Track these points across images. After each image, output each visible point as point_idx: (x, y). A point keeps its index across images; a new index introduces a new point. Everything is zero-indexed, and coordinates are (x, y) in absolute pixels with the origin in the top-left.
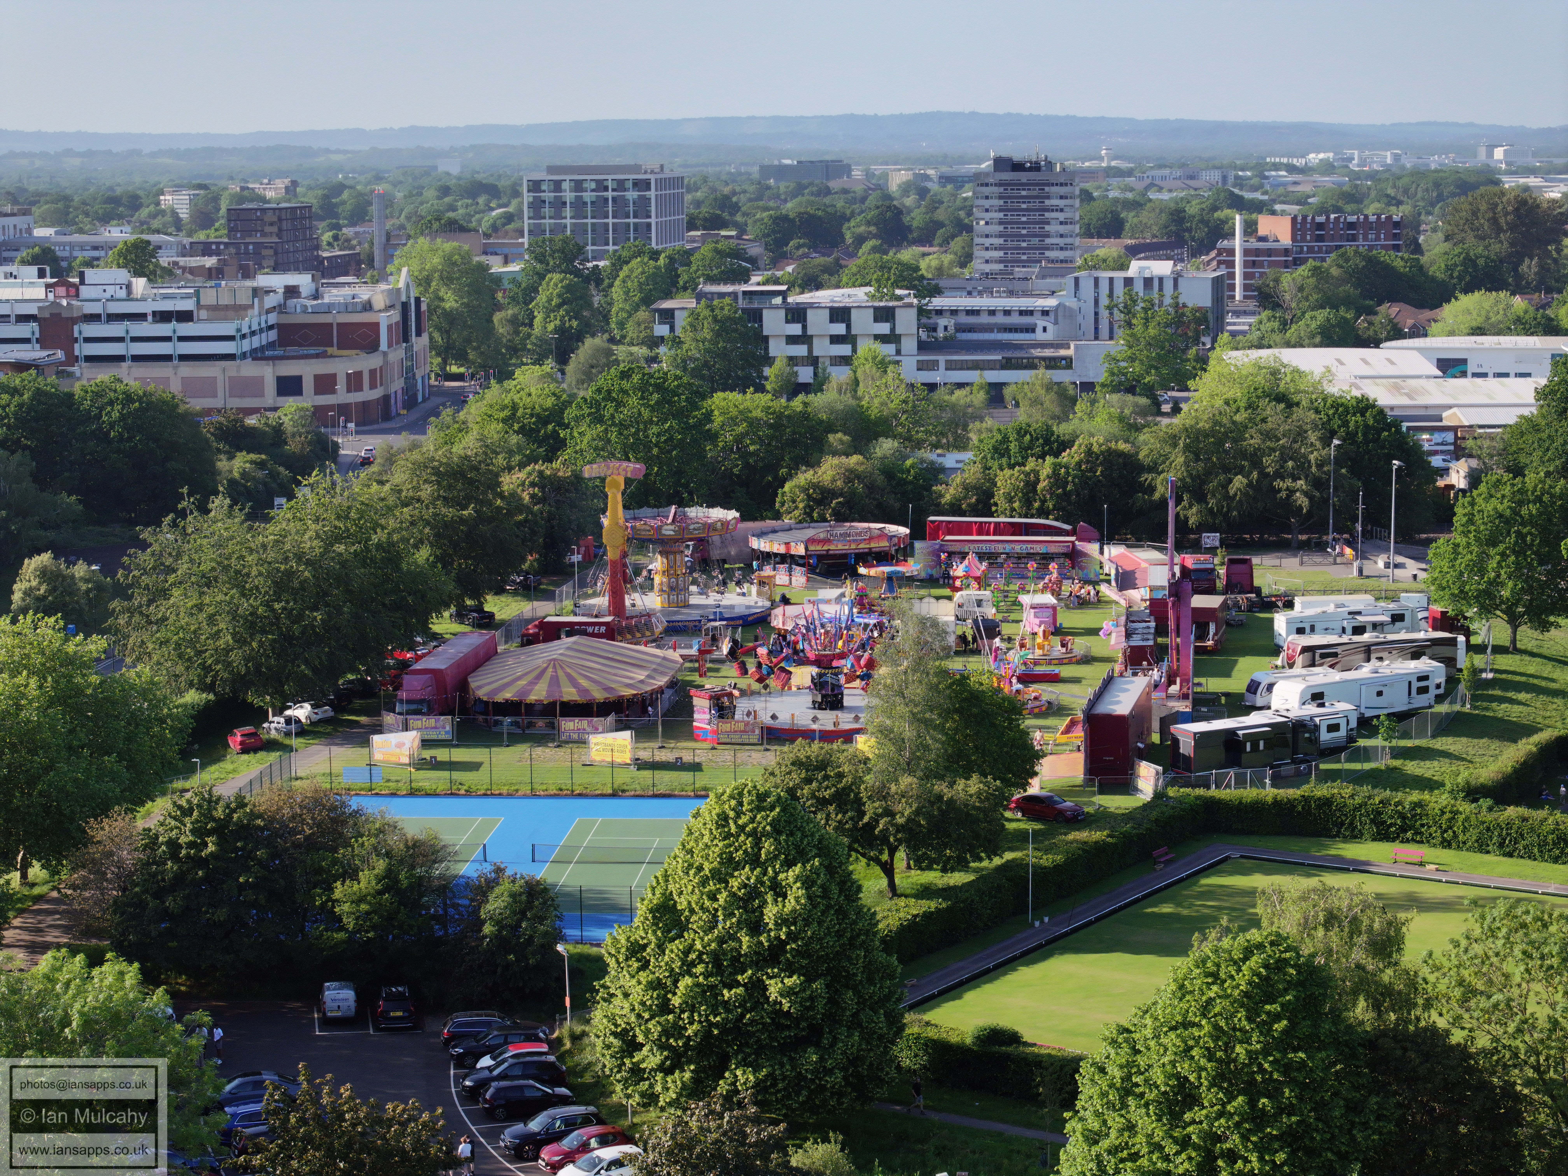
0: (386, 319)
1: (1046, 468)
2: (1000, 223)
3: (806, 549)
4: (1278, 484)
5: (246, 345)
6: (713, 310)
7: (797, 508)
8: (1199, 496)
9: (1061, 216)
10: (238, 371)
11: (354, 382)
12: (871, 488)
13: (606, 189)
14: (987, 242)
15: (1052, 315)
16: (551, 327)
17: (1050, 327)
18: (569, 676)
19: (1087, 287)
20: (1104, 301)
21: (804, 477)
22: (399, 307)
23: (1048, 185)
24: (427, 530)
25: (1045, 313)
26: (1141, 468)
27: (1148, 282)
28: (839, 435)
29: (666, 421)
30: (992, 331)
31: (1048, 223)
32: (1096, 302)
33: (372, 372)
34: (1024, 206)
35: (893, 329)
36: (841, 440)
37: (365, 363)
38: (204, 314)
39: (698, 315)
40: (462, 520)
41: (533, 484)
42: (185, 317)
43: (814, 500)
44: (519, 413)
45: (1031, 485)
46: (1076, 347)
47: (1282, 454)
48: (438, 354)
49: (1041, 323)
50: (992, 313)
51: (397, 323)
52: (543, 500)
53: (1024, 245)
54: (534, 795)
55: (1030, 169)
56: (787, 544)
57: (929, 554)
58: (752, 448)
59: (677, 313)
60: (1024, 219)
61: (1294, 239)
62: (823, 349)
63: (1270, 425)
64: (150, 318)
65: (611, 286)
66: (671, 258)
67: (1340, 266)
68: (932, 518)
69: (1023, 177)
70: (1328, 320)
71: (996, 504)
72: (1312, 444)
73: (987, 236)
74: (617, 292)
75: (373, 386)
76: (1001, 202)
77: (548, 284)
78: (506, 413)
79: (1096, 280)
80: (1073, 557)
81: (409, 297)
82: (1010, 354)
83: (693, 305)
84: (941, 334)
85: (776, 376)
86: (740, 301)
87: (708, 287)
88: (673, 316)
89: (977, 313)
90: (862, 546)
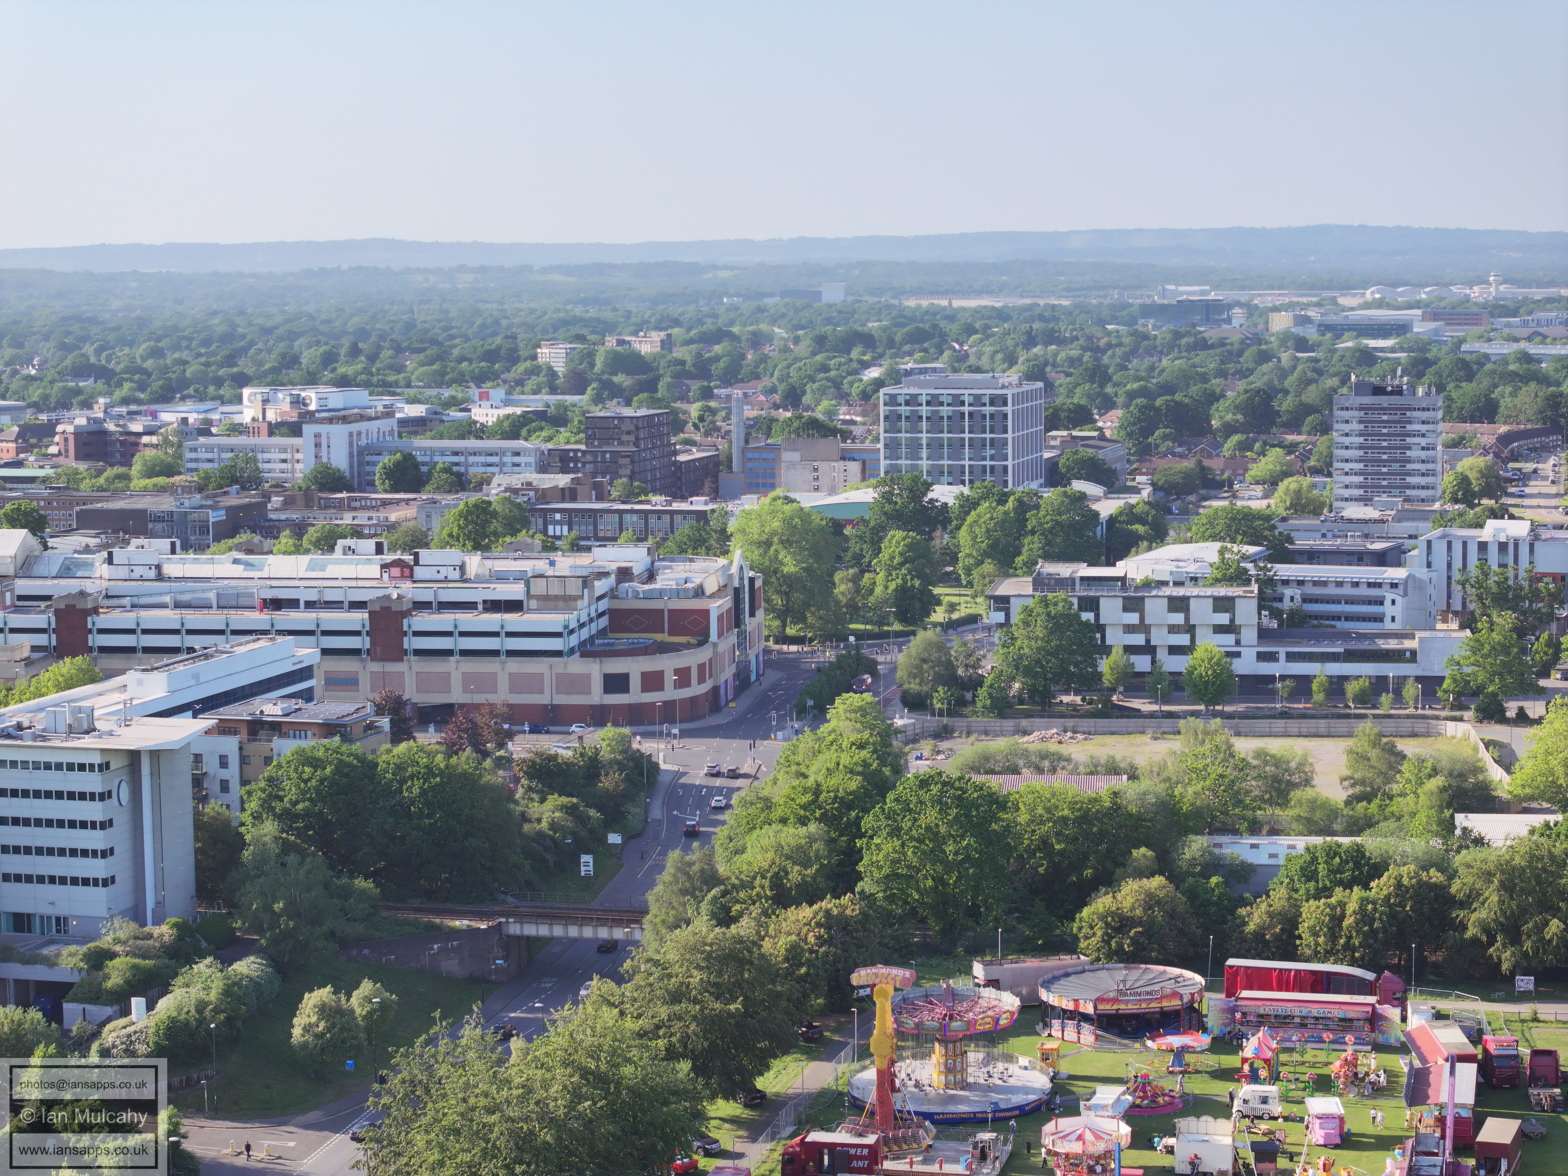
0: (718, 607)
1: (1354, 898)
2: (1360, 448)
3: (1095, 1008)
5: (574, 640)
6: (1047, 606)
7: (1094, 934)
9: (1423, 442)
10: (565, 667)
11: (683, 677)
12: (1172, 915)
13: (962, 403)
14: (1347, 466)
15: (1401, 587)
16: (892, 586)
17: (1399, 600)
19: (1439, 549)
20: (1457, 564)
21: (1102, 903)
22: (731, 592)
23: (1410, 409)
24: (693, 1026)
25: (1394, 585)
26: (1452, 902)
27: (1503, 547)
28: (1143, 850)
30: (1339, 603)
31: (1410, 448)
32: (1449, 566)
33: (701, 667)
34: (1385, 431)
35: (1232, 620)
36: (1144, 856)
37: (692, 659)
38: (533, 604)
39: (1032, 611)
40: (730, 1015)
41: (819, 925)
42: (514, 606)
43: (1112, 928)
44: (822, 797)
45: (1337, 920)
46: (1422, 640)
48: (778, 617)
49: (1389, 596)
50: (1339, 584)
51: (728, 611)
52: (829, 942)
53: (1385, 470)
55: (1392, 393)
56: (1076, 1001)
57: (1223, 1011)
58: (1057, 847)
59: (1012, 600)
60: (1385, 444)
62: (1161, 638)
64: (480, 607)
65: (958, 528)
66: (1020, 501)
68: (1231, 962)
69: (1385, 401)
71: (1300, 938)
73: (1347, 461)
74: (964, 535)
75: (701, 680)
76: (1362, 427)
77: (890, 541)
78: (809, 797)
79: (1449, 544)
80: (1374, 1019)
81: (741, 579)
82: (1353, 645)
83: (1029, 590)
84: (1287, 605)
85: (1111, 669)
86: (1077, 587)
87: (1047, 565)
88: (1008, 602)
89: (1324, 584)
90: (1153, 1005)
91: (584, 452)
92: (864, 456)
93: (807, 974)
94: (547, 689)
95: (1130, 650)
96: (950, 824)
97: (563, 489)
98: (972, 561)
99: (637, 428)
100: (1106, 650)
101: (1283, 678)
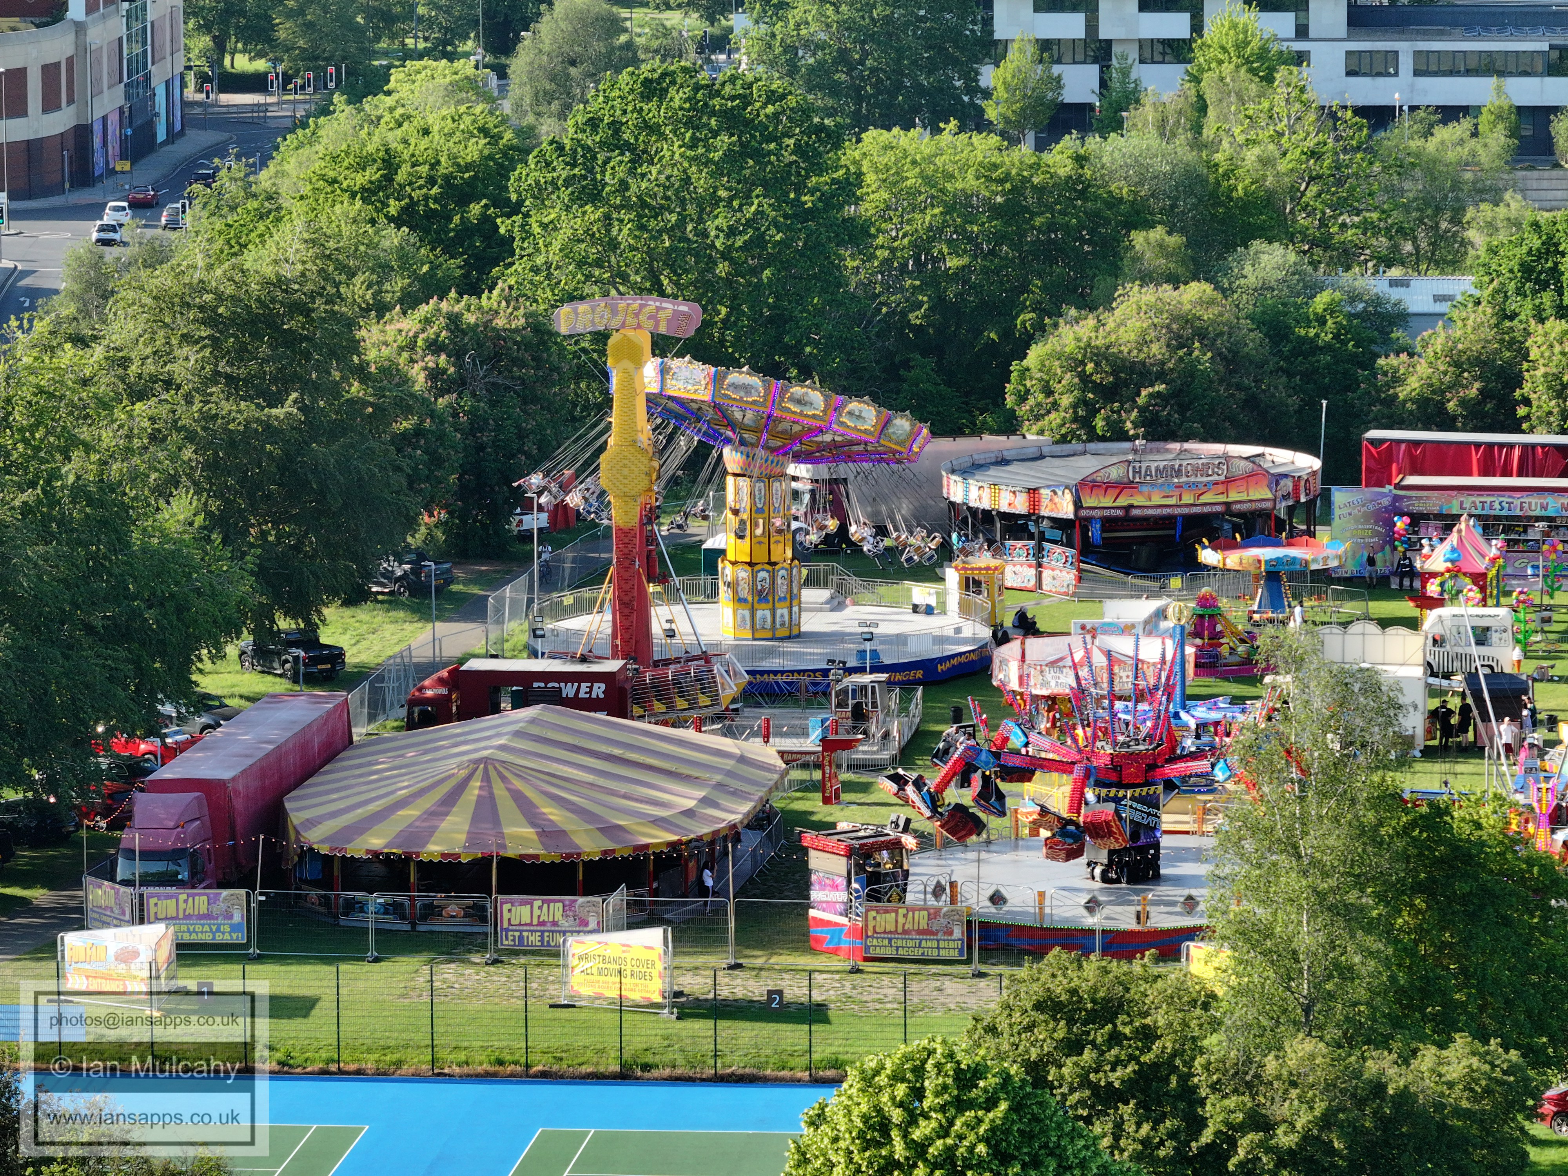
3: (1078, 504)
7: (1055, 406)
12: (1232, 360)
18: (518, 797)
24: (188, 453)
28: (1158, 233)
29: (747, 198)
33: (50, 72)
36: (1161, 246)
37: (32, 49)
40: (270, 431)
41: (435, 347)
43: (1098, 388)
44: (401, 177)
52: (458, 384)
54: (439, 1076)
56: (1033, 492)
57: (1366, 517)
58: (953, 263)
62: (1122, 23)
68: (1374, 434)
75: (50, 104)
78: (372, 174)
85: (1009, 87)
90: (1206, 498)
93: (418, 432)
95: (1050, 50)
96: (716, 171)
100: (995, 49)
101: (1409, 108)
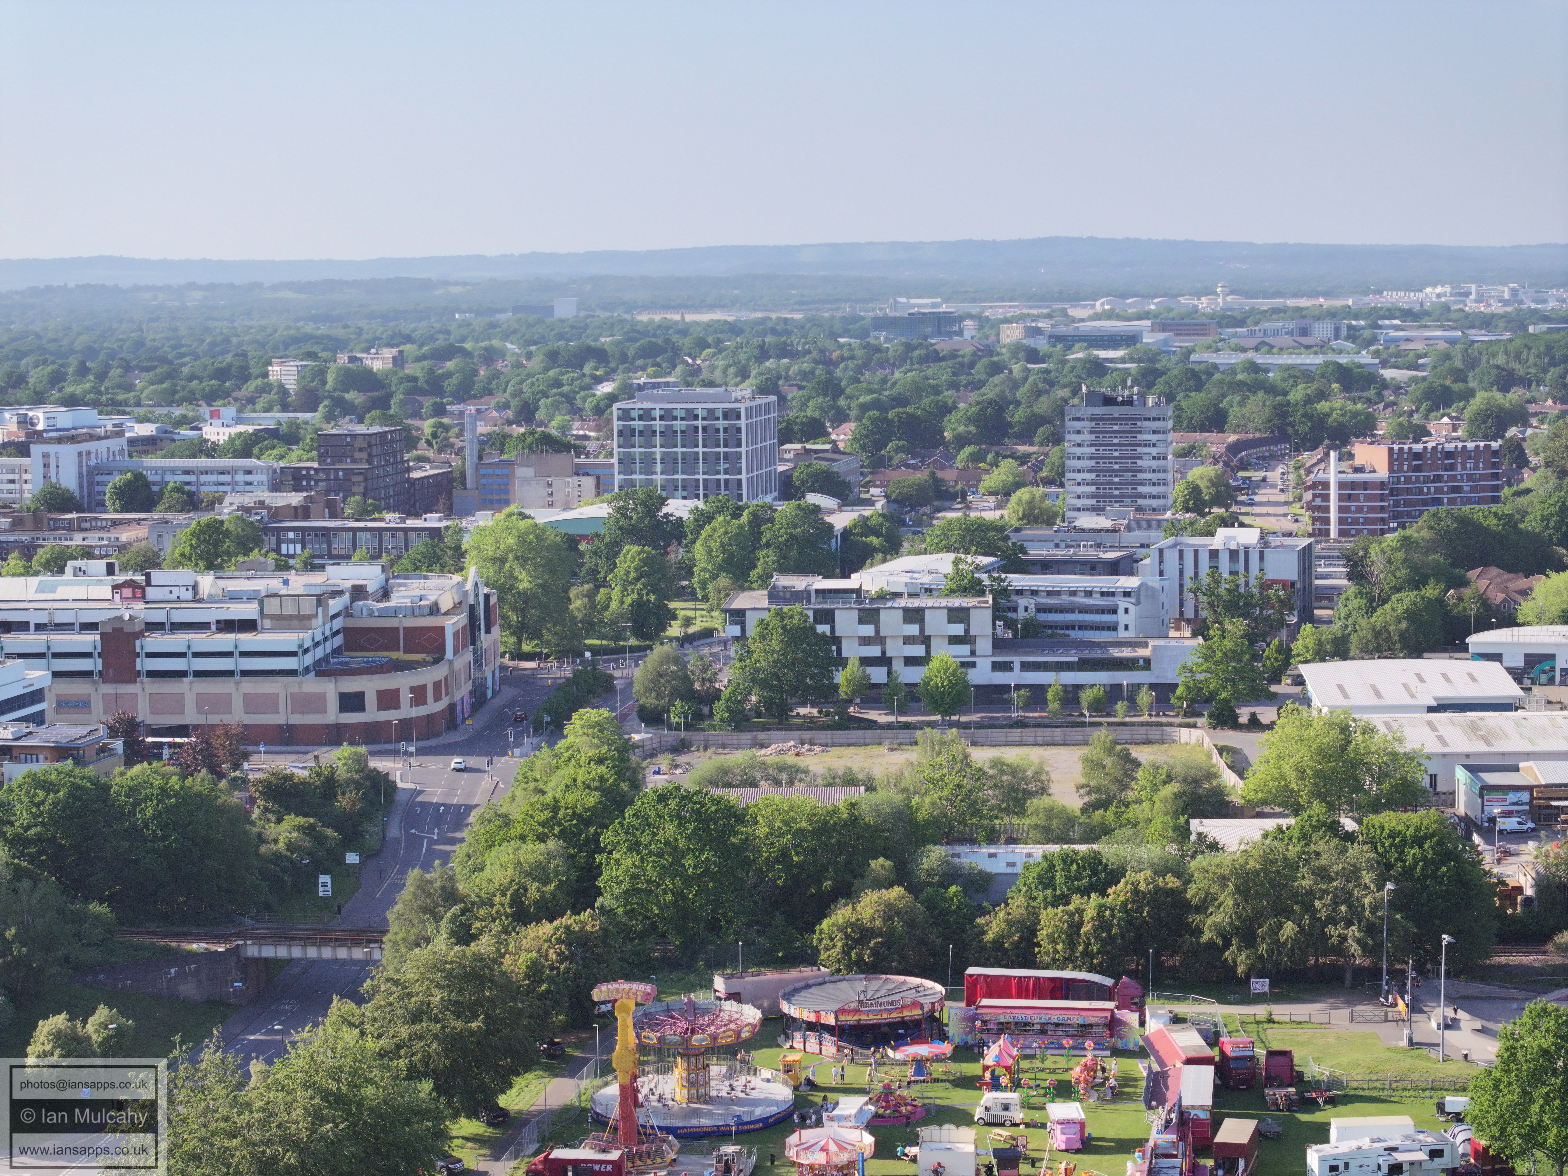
0: (453, 624)
1: (1092, 905)
2: (1092, 458)
3: (837, 1019)
4: (1330, 929)
5: (309, 660)
6: (783, 619)
7: (834, 946)
8: (1248, 938)
9: (1154, 451)
10: (300, 687)
11: (419, 695)
12: (911, 925)
13: (696, 417)
14: (1079, 477)
15: (1134, 596)
16: (628, 601)
17: (1132, 608)
19: (1171, 557)
20: (1189, 572)
21: (842, 914)
22: (466, 609)
23: (1140, 419)
25: (1127, 594)
26: (1187, 907)
27: (1233, 555)
28: (881, 860)
30: (1073, 612)
31: (1141, 458)
32: (1181, 574)
33: (437, 685)
34: (1116, 441)
35: (967, 631)
36: (882, 866)
37: (428, 676)
38: (267, 623)
39: (768, 624)
40: (471, 1033)
41: (559, 941)
42: (248, 626)
43: (852, 939)
45: (1075, 926)
46: (1155, 648)
47: (1335, 896)
48: (513, 634)
49: (1122, 605)
50: (1073, 593)
51: (464, 628)
52: (569, 959)
53: (1116, 480)
55: (1123, 403)
56: (817, 1013)
57: (964, 1019)
58: (796, 859)
59: (748, 613)
60: (1116, 454)
61: (1391, 469)
62: (896, 650)
63: (1323, 862)
64: (214, 627)
65: (693, 542)
66: (754, 514)
67: (1431, 528)
68: (971, 970)
69: (1116, 411)
70: (1415, 604)
71: (1039, 945)
72: (1366, 887)
73: (1079, 471)
74: (699, 549)
75: (437, 698)
76: (1093, 437)
77: (625, 556)
79: (1181, 552)
80: (1113, 1025)
81: (476, 596)
82: (1087, 654)
83: (765, 603)
84: (1021, 615)
85: (848, 680)
86: (813, 599)
87: (782, 578)
88: (744, 616)
89: (1058, 593)
90: (894, 1015)
91: (316, 470)
92: (598, 471)
93: (548, 991)
94: (282, 708)
95: (866, 661)
96: (689, 838)
97: (296, 508)
98: (707, 575)
99: (370, 445)
100: (842, 662)
101: (1018, 687)
